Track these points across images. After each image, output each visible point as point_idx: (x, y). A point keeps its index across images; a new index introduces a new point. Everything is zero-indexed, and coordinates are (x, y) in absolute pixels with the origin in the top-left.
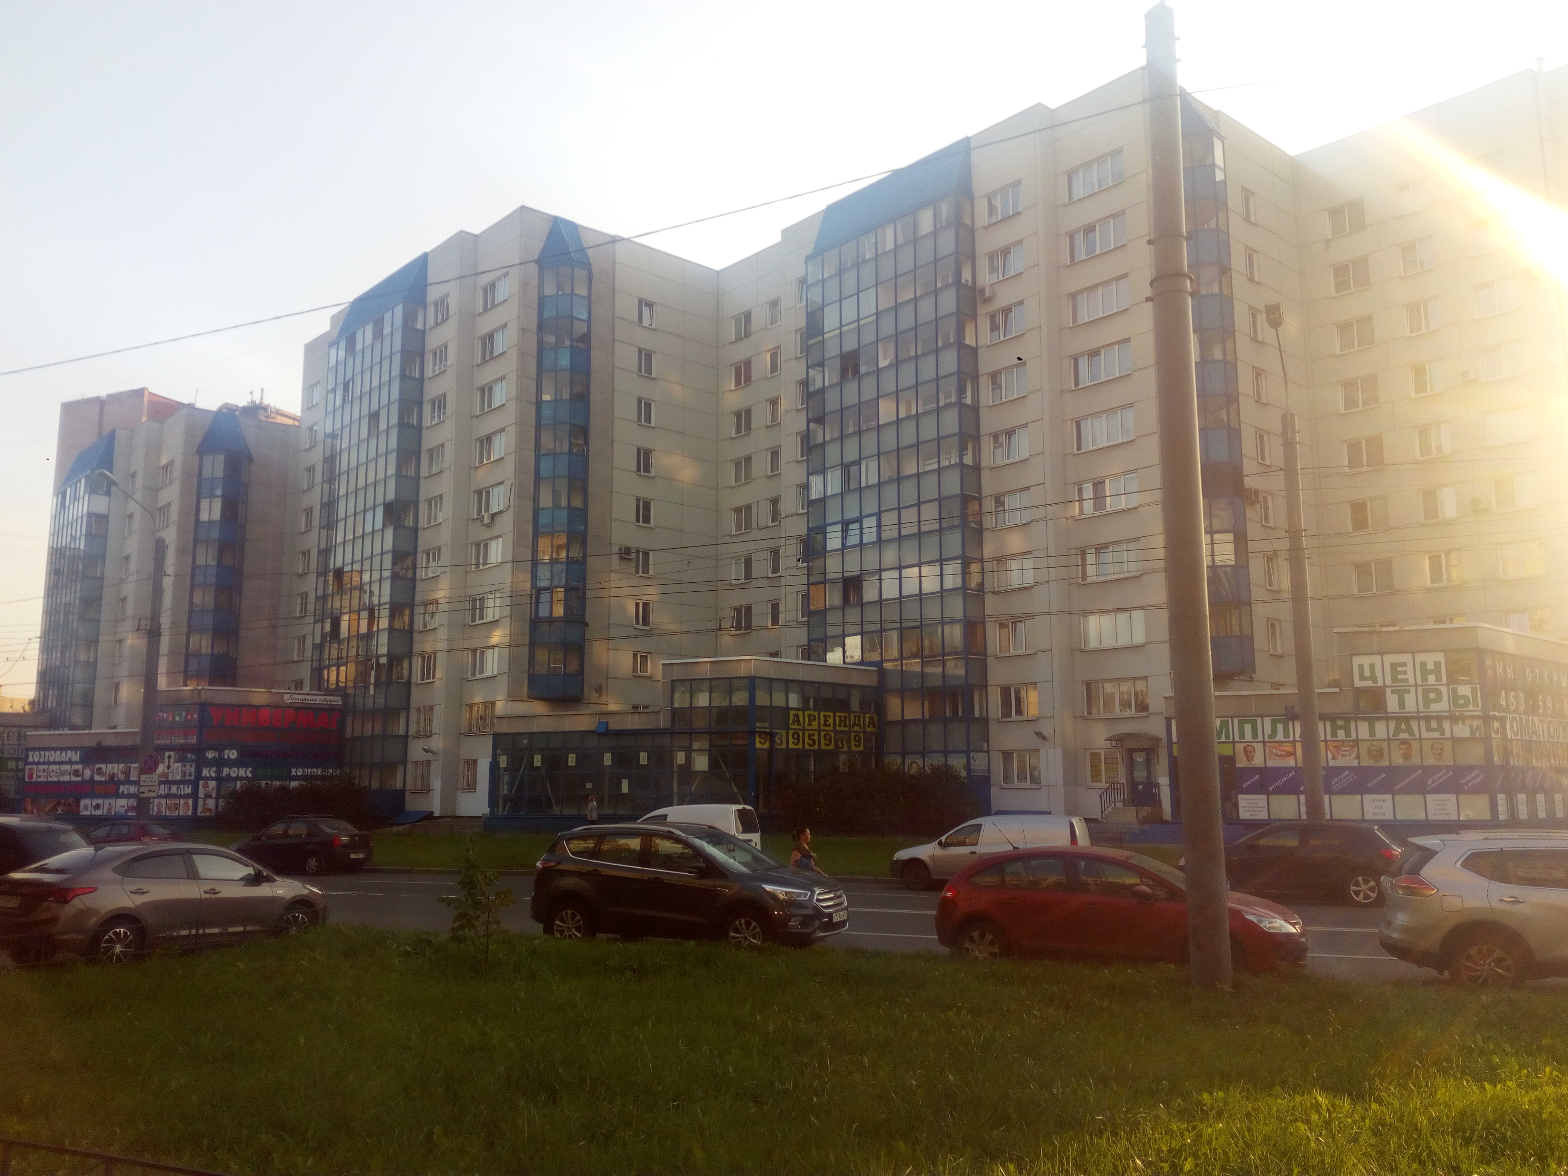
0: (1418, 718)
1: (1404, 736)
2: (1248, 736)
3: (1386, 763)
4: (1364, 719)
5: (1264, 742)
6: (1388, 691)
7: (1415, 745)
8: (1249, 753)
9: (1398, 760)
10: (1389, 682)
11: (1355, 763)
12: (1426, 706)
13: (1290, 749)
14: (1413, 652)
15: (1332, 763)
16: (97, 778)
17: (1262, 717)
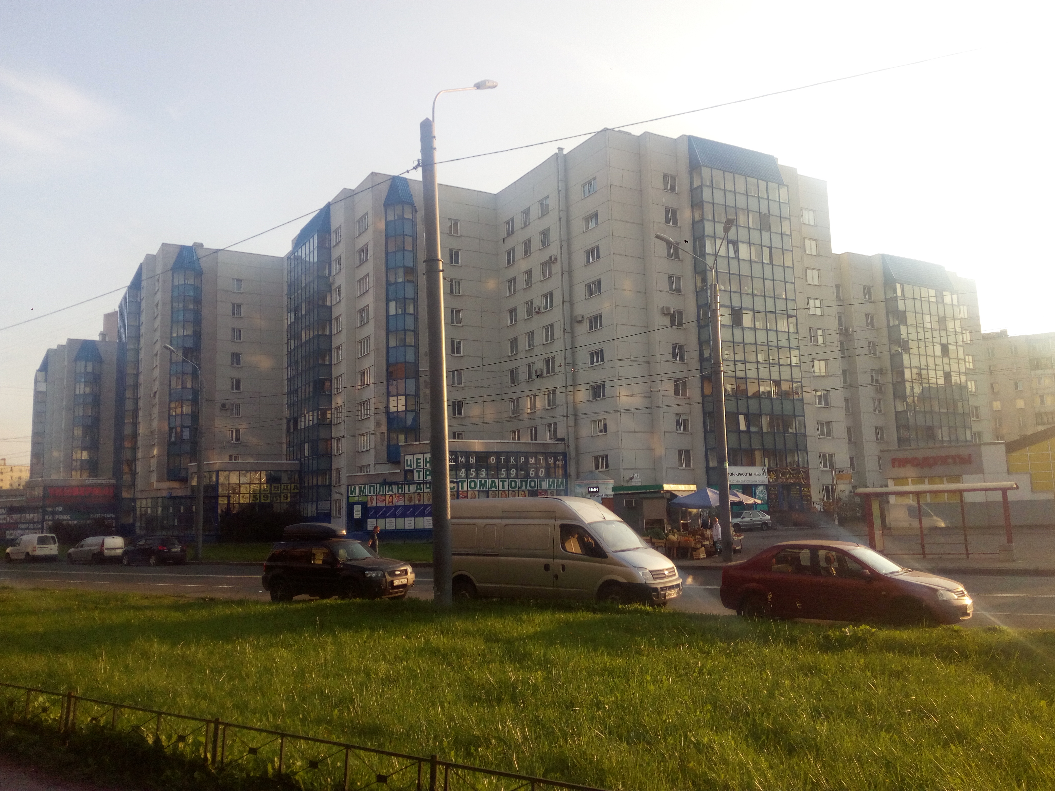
0: (423, 483)
1: (419, 491)
2: (372, 493)
3: (413, 504)
4: (407, 484)
5: (376, 495)
6: (415, 471)
7: (422, 494)
8: (372, 500)
9: (417, 502)
10: (415, 467)
11: (403, 504)
12: (426, 478)
13: (384, 498)
14: (423, 453)
15: (397, 504)
16: (11, 521)
17: (376, 484)
